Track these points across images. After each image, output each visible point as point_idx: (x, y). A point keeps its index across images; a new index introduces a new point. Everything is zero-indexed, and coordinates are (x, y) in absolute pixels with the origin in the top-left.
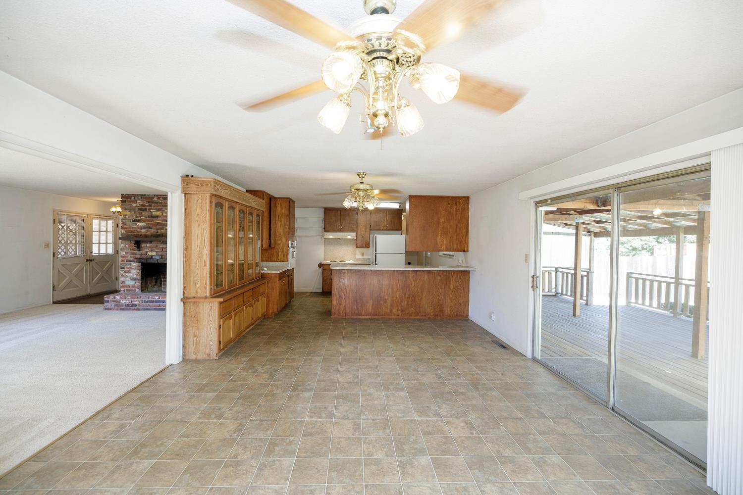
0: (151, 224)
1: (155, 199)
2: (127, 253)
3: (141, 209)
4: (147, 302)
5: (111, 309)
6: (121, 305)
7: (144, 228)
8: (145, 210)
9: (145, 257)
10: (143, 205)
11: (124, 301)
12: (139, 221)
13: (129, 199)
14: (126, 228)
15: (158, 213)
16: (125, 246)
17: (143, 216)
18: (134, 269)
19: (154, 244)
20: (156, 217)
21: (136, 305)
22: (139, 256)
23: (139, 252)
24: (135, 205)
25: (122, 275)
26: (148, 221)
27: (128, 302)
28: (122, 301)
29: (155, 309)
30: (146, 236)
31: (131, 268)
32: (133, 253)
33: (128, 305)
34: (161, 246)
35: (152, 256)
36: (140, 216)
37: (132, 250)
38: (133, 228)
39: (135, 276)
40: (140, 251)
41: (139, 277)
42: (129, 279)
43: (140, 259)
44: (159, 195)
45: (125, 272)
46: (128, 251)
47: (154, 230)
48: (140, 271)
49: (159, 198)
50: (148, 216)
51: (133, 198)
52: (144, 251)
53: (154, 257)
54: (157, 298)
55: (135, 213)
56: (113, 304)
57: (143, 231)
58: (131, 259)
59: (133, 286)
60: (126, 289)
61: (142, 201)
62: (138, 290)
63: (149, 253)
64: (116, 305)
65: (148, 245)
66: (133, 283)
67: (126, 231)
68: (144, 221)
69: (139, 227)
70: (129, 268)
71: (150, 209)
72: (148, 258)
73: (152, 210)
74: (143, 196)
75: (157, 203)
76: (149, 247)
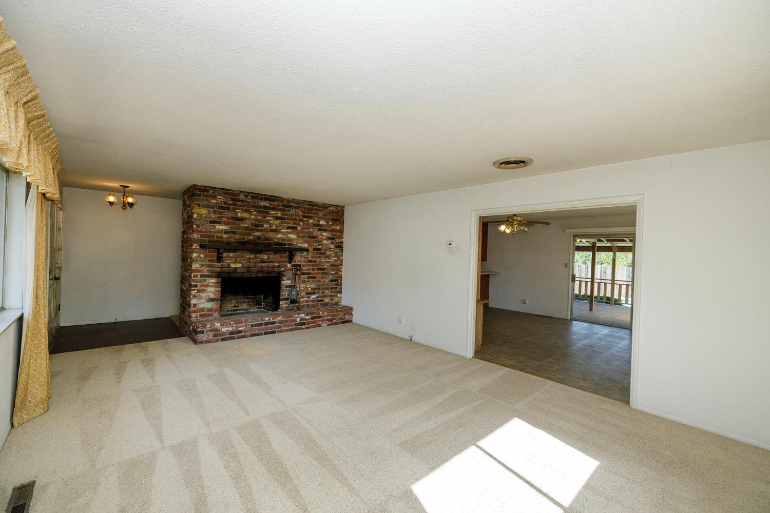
0: (236, 228)
1: (242, 197)
2: (202, 266)
3: (222, 208)
4: (255, 325)
5: (207, 342)
6: (223, 334)
7: (226, 232)
8: (228, 209)
9: (227, 270)
10: (225, 203)
11: (226, 329)
12: (220, 223)
13: (205, 193)
14: (201, 232)
15: (245, 215)
16: (199, 256)
17: (225, 218)
18: (211, 286)
19: (239, 253)
20: (242, 219)
21: (240, 332)
22: (219, 270)
23: (219, 264)
24: (215, 201)
25: (195, 296)
26: (232, 224)
27: (231, 329)
28: (223, 330)
29: (266, 333)
30: (229, 243)
31: (208, 286)
32: (210, 266)
33: (231, 333)
34: (248, 257)
35: (236, 269)
36: (222, 217)
37: (210, 261)
38: (210, 232)
39: (212, 296)
40: (219, 262)
41: (218, 296)
42: (205, 301)
43: (219, 272)
44: (246, 192)
45: (199, 291)
46: (203, 263)
47: (239, 236)
48: (220, 289)
49: (246, 196)
50: (232, 218)
51: (211, 192)
52: (225, 263)
53: (238, 270)
54: (267, 319)
55: (215, 212)
56: (211, 334)
57: (225, 236)
58: (206, 273)
59: (210, 310)
60: (198, 314)
61: (224, 197)
62: (216, 314)
63: (233, 266)
64: (215, 336)
65: (231, 255)
66: (210, 305)
67: (201, 236)
68: (226, 223)
69: (220, 231)
70: (204, 286)
71: (234, 209)
72: (230, 271)
73: (237, 211)
74: (226, 192)
75: (243, 201)
76: (232, 257)
